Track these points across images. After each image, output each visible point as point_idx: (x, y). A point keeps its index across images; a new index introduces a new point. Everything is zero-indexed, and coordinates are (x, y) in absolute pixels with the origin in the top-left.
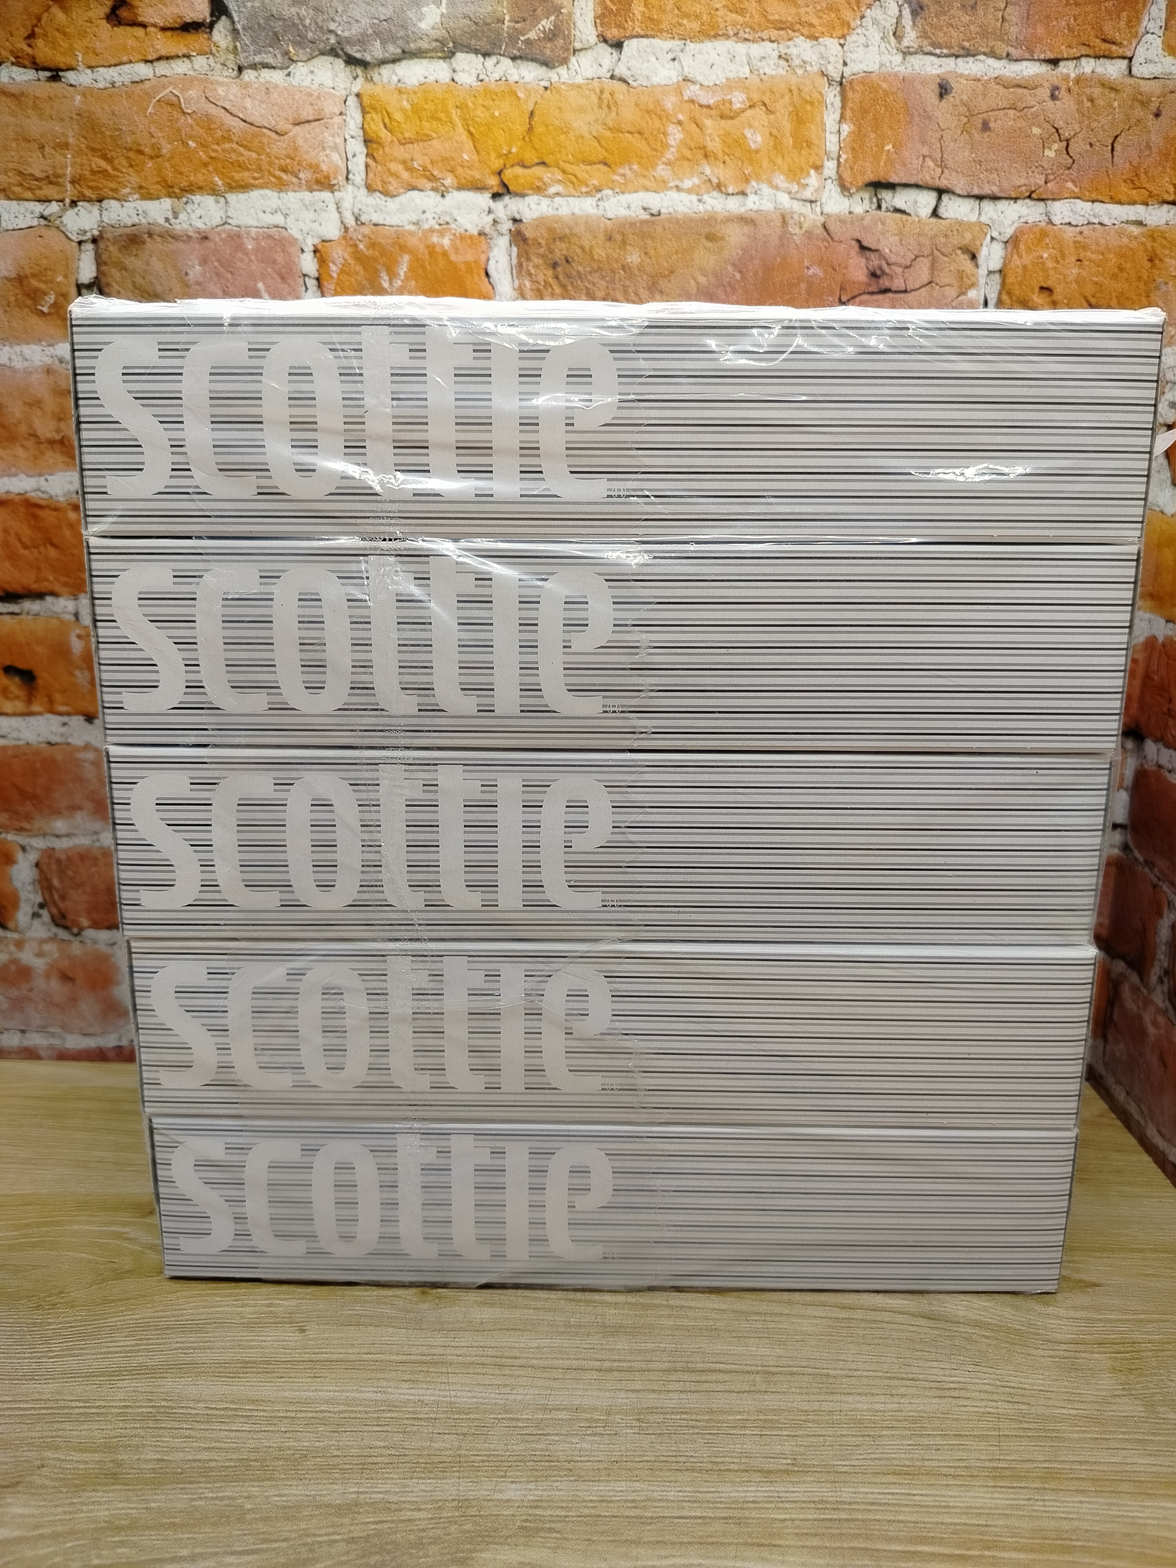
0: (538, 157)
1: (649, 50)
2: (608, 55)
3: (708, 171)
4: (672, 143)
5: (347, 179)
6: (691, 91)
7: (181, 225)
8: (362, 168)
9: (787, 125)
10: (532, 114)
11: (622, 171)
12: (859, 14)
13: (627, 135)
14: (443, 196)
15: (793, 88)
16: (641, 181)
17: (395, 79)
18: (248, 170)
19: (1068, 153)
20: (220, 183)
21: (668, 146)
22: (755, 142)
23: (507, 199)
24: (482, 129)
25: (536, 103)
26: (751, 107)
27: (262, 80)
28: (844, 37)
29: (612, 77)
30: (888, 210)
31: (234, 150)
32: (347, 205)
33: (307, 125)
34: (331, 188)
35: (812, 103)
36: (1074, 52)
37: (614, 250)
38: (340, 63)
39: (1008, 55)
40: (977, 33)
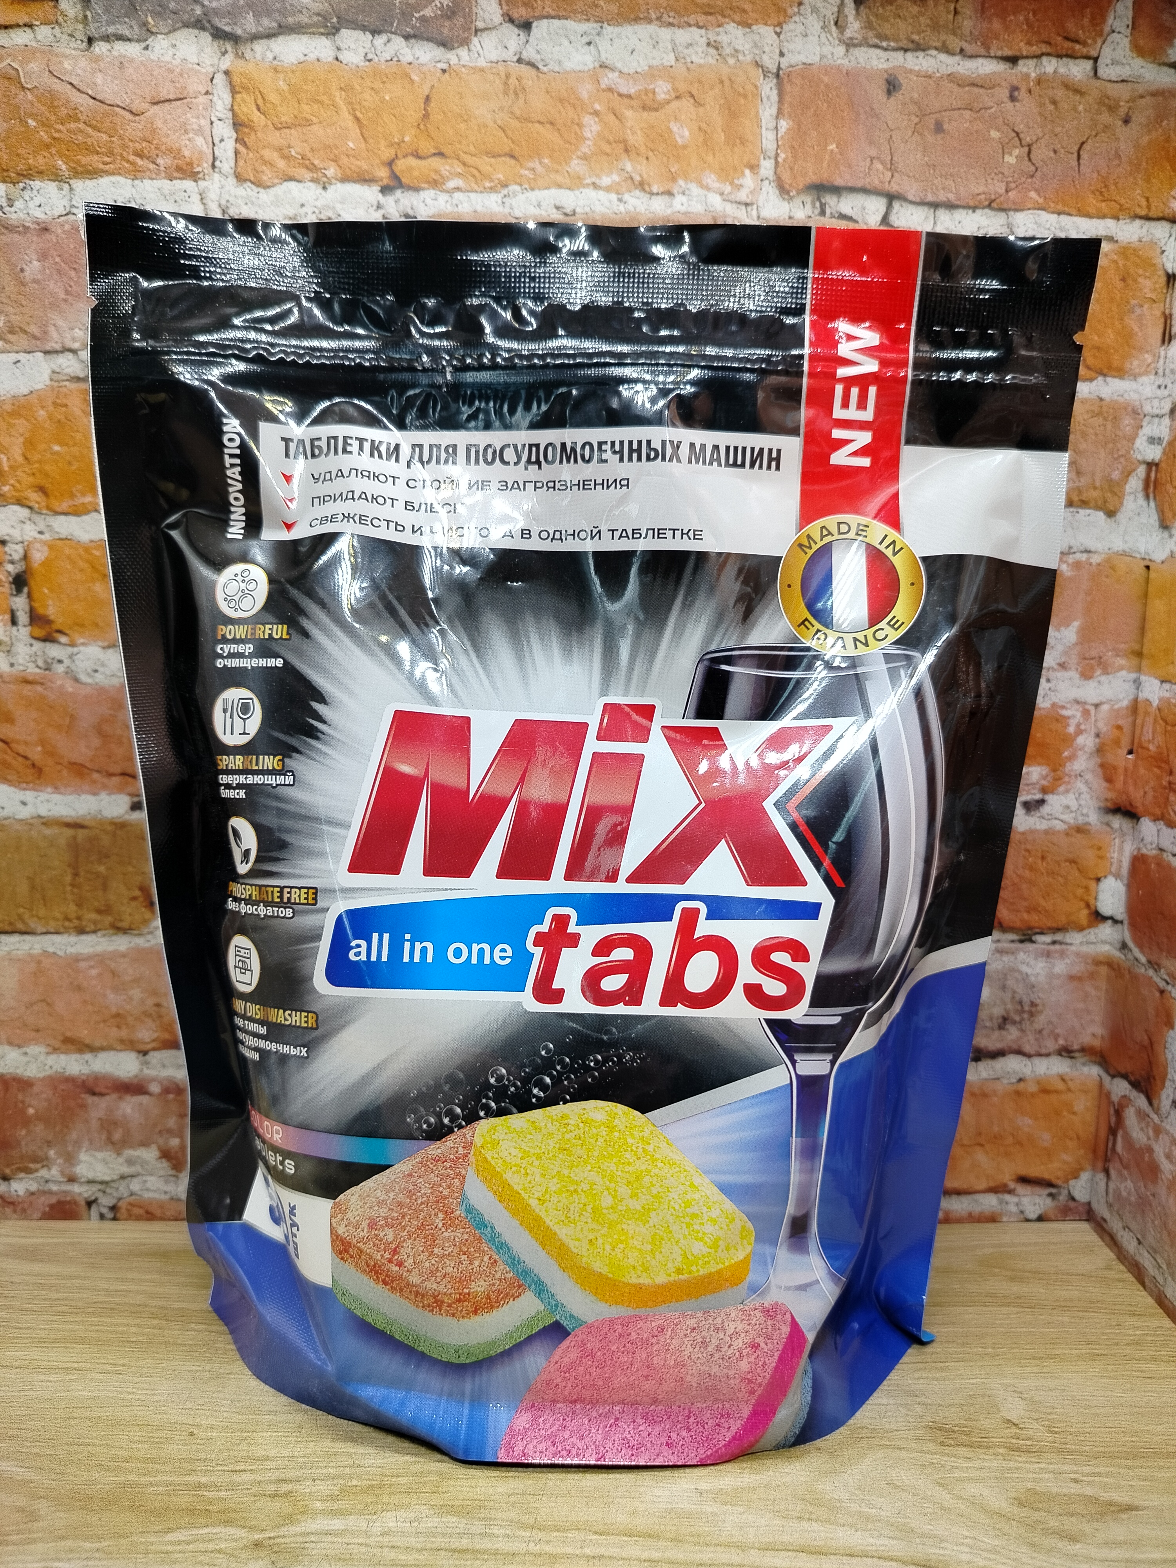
0: (437, 148)
2: (515, 37)
3: (629, 167)
4: (589, 135)
5: (213, 166)
6: (609, 79)
7: (17, 213)
8: (231, 154)
9: (718, 120)
10: (428, 99)
11: (531, 165)
13: (536, 125)
14: (324, 188)
15: (725, 78)
16: (553, 176)
17: (270, 56)
18: (98, 153)
19: (1030, 160)
20: (64, 167)
22: (682, 137)
23: (398, 193)
24: (370, 114)
25: (433, 87)
26: (677, 98)
27: (115, 53)
28: (780, 25)
29: (520, 61)
30: (832, 216)
31: (81, 131)
32: (212, 196)
33: (166, 104)
34: (194, 176)
35: (745, 96)
36: (1035, 49)
38: (206, 37)
39: (962, 50)
40: (927, 26)
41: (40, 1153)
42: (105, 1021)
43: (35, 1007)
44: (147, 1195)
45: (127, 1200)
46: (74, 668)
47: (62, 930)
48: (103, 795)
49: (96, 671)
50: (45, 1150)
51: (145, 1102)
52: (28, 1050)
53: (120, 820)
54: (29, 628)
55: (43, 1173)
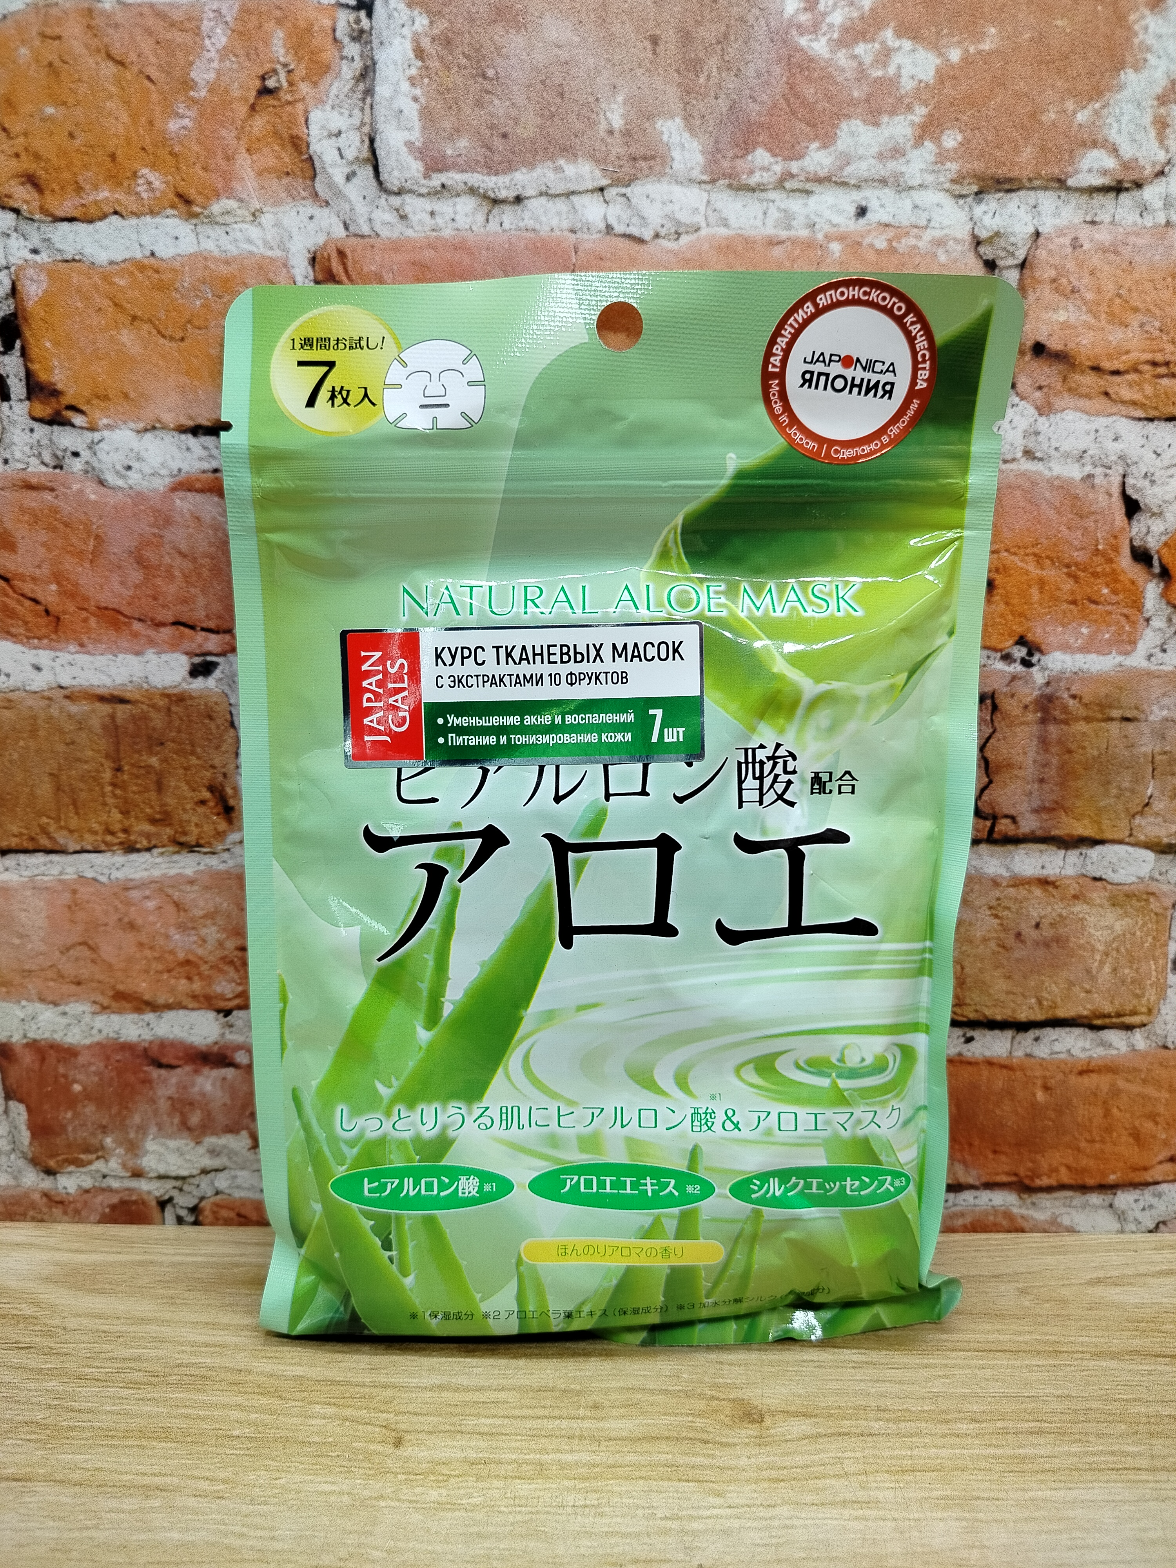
41: (94, 1141)
42: (169, 971)
43: (72, 952)
44: (237, 1194)
45: (212, 1200)
46: (96, 464)
47: (103, 848)
48: (150, 654)
49: (129, 468)
50: (100, 1137)
51: (229, 1077)
52: (67, 1009)
53: (175, 691)
54: (27, 402)
55: (99, 1165)
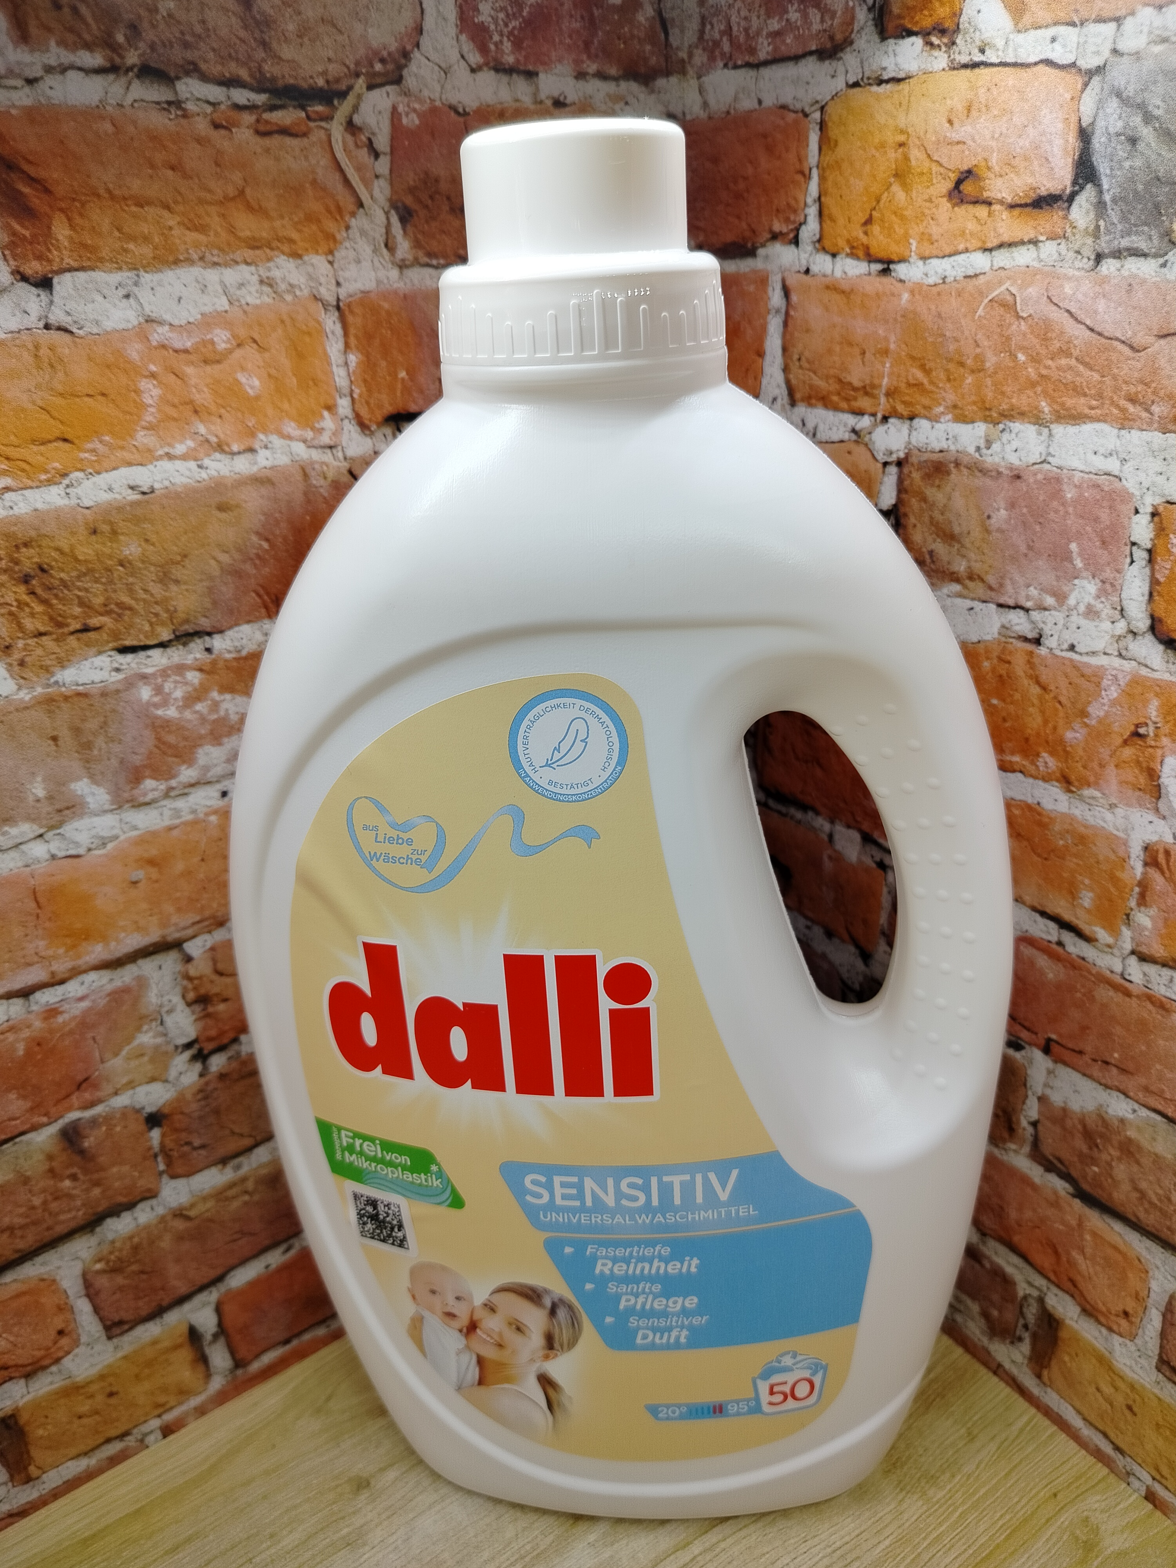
1: (90, 286)
12: (343, 225)
21: (146, 406)
37: (104, 544)
